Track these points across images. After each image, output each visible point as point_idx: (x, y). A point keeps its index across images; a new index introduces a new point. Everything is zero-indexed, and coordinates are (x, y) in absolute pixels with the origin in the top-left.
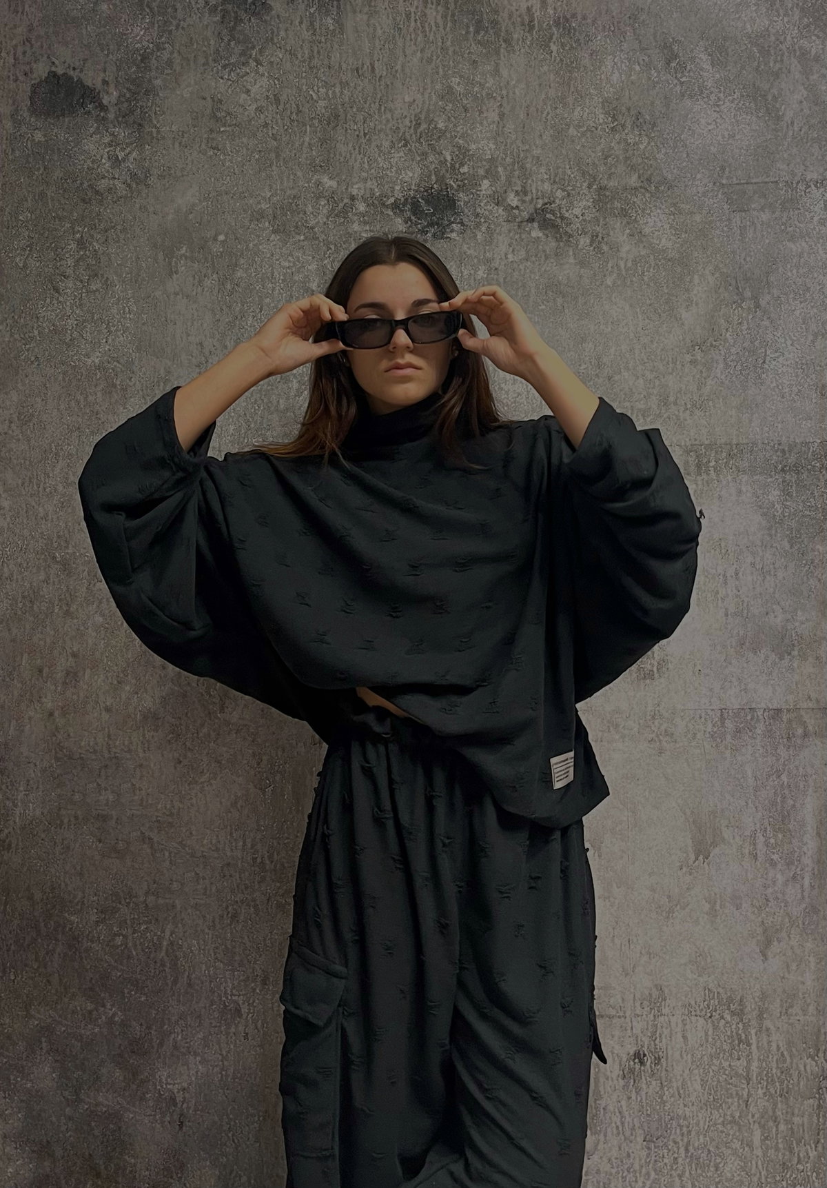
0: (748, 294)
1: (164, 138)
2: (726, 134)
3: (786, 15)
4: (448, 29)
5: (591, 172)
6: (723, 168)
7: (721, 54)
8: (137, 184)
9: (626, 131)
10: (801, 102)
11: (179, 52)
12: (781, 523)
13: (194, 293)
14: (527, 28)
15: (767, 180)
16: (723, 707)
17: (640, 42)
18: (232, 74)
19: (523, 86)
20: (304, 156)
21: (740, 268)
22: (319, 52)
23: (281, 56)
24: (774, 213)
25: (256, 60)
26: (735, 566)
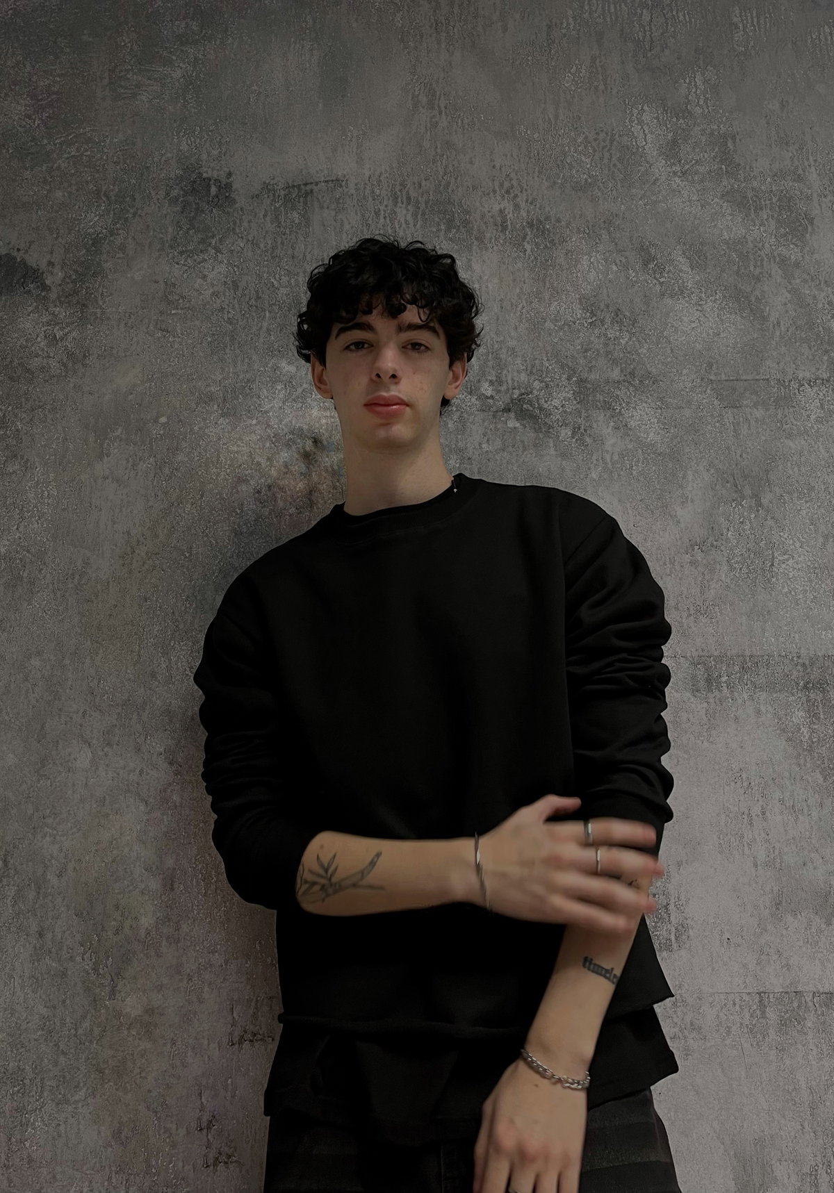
0: (748, 491)
1: (109, 319)
2: (711, 331)
3: (762, 224)
4: (418, 226)
5: (570, 364)
6: (710, 365)
7: (699, 258)
8: (74, 363)
9: (606, 326)
10: (786, 304)
11: (133, 237)
12: (810, 750)
13: (126, 477)
14: (500, 229)
15: (757, 377)
16: (761, 990)
17: (616, 244)
18: (189, 260)
19: (496, 281)
20: (262, 340)
21: (737, 465)
22: (282, 243)
23: (242, 245)
24: (767, 410)
25: (215, 248)
26: (761, 803)
